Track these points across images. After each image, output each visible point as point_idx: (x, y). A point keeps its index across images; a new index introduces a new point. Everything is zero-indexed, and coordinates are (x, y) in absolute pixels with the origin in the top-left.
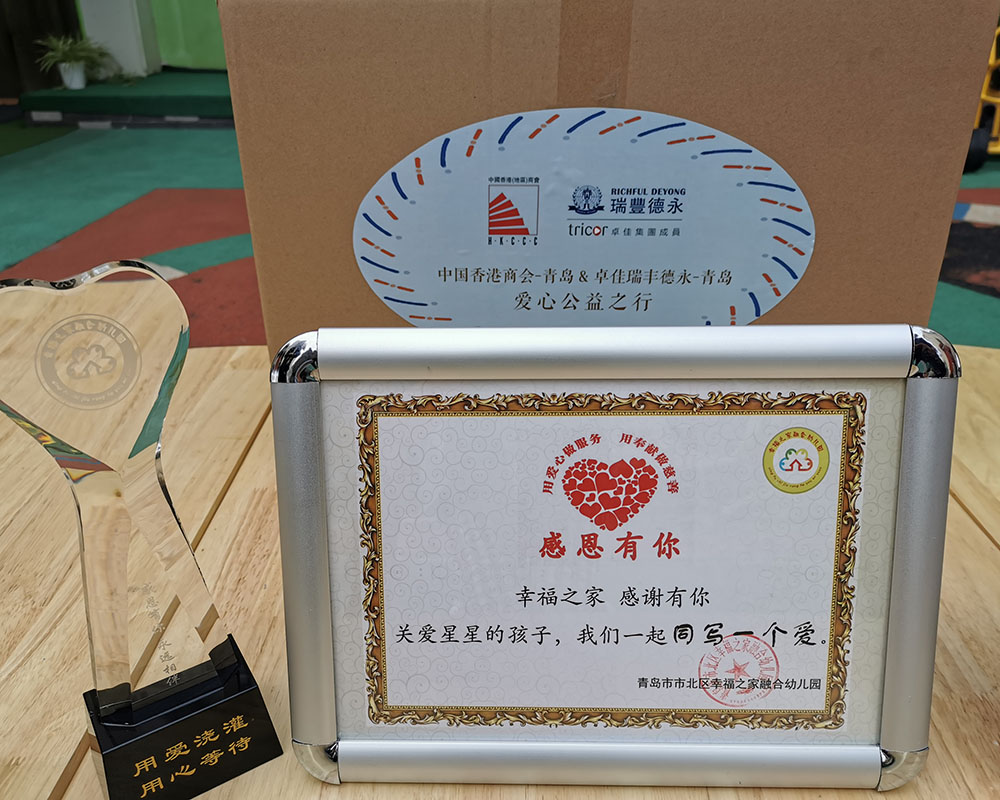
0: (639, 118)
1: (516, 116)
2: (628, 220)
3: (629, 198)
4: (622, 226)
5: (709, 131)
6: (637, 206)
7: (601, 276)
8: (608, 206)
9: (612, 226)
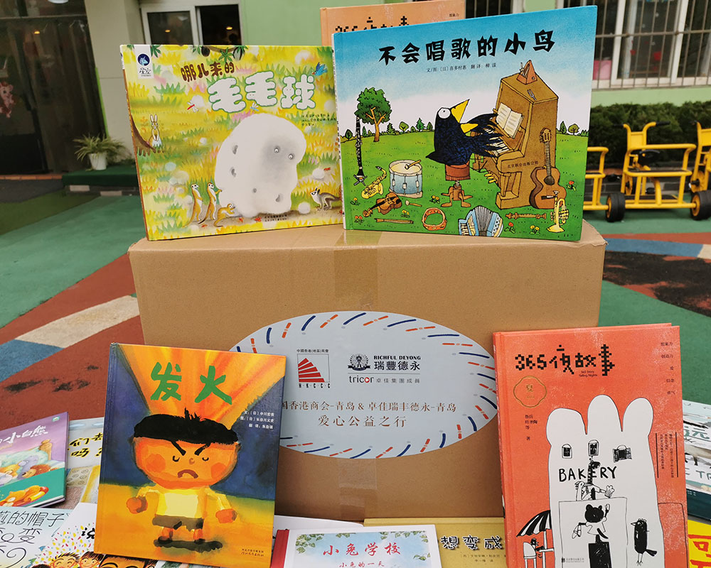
0: (387, 317)
1: (312, 315)
2: (385, 373)
3: (385, 361)
4: (382, 377)
5: (432, 324)
6: (391, 366)
7: (372, 406)
8: (373, 366)
9: (376, 377)
